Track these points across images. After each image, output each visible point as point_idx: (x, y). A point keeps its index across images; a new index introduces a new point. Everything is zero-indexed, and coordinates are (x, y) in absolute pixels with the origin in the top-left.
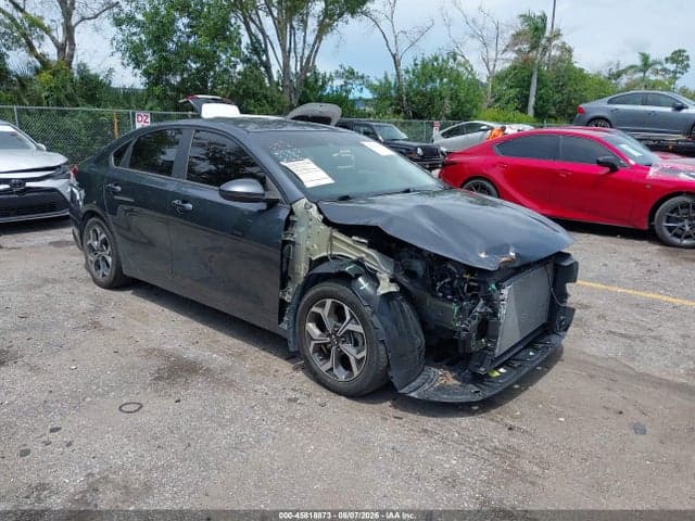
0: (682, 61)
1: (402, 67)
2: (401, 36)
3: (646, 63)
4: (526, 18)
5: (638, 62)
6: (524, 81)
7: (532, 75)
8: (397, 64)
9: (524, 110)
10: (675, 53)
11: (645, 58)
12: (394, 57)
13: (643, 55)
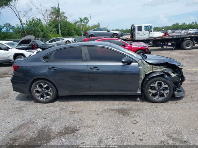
0: (87, 20)
1: (23, 22)
2: (19, 12)
3: (81, 21)
4: (53, 8)
5: (79, 20)
6: (56, 25)
7: (58, 24)
8: (21, 21)
9: (58, 33)
10: (85, 17)
11: (81, 19)
12: (20, 19)
13: (80, 18)
